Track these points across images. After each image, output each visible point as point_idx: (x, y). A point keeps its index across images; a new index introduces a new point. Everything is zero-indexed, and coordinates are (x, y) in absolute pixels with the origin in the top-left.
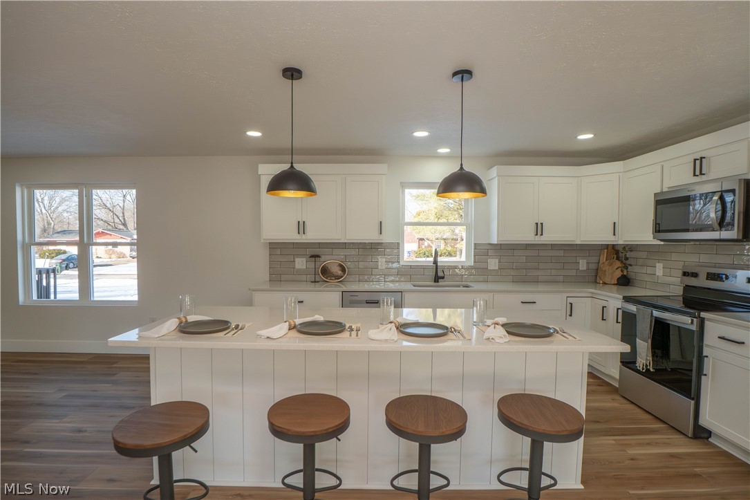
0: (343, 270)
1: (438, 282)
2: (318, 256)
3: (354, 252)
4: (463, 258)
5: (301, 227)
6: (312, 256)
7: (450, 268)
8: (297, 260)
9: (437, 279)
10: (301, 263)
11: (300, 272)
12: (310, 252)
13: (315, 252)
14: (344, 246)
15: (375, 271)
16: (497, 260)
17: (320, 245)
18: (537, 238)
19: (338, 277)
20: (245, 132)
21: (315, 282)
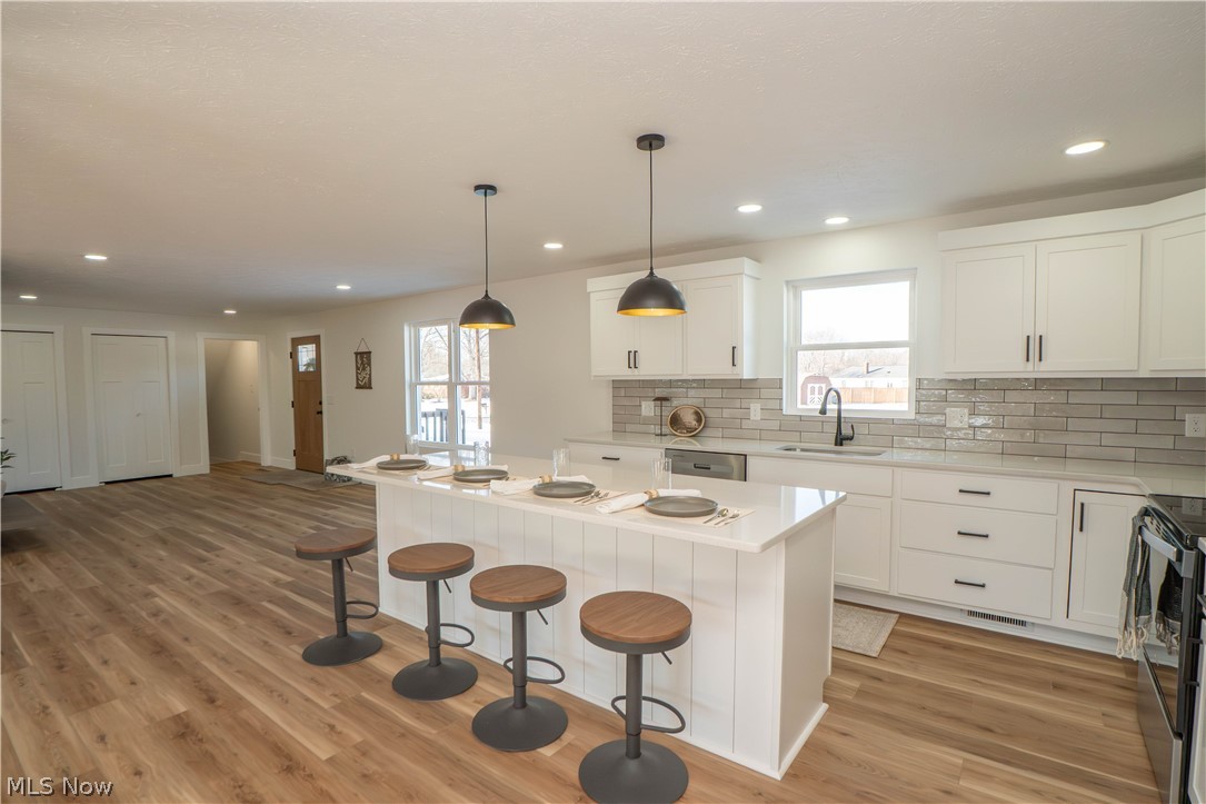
0: (699, 420)
1: (841, 445)
2: (666, 399)
3: (717, 393)
4: (904, 406)
5: (633, 359)
6: (657, 399)
7: (868, 422)
8: (644, 404)
9: (840, 440)
10: (648, 409)
11: (647, 421)
12: (659, 393)
13: (662, 392)
14: (702, 383)
15: (746, 424)
16: (966, 411)
17: (670, 383)
18: (1030, 366)
19: (690, 430)
20: (543, 245)
21: (661, 435)
